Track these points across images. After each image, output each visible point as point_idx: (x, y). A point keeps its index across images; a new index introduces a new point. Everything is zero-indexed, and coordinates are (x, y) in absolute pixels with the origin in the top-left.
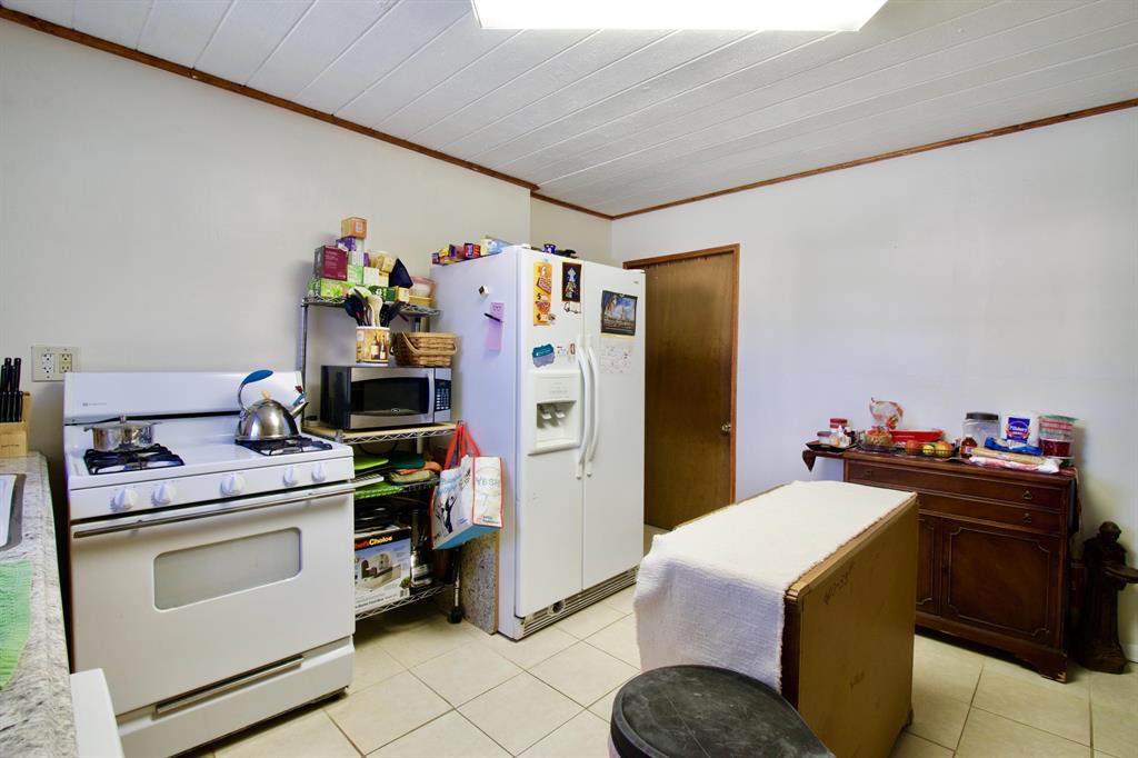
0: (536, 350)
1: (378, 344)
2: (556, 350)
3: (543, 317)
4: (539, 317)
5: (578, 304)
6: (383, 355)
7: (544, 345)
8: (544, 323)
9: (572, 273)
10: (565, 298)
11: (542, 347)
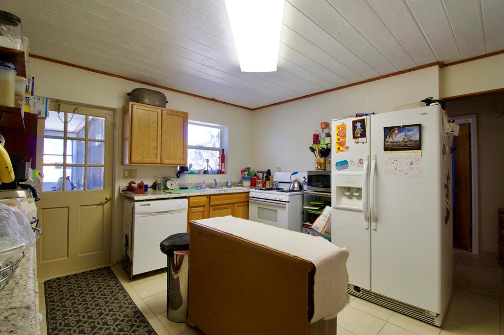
0: (337, 163)
1: (318, 163)
2: (349, 163)
3: (341, 149)
4: (339, 149)
5: (365, 139)
6: (319, 167)
7: (342, 160)
8: (342, 151)
9: (358, 125)
10: (354, 137)
11: (341, 162)
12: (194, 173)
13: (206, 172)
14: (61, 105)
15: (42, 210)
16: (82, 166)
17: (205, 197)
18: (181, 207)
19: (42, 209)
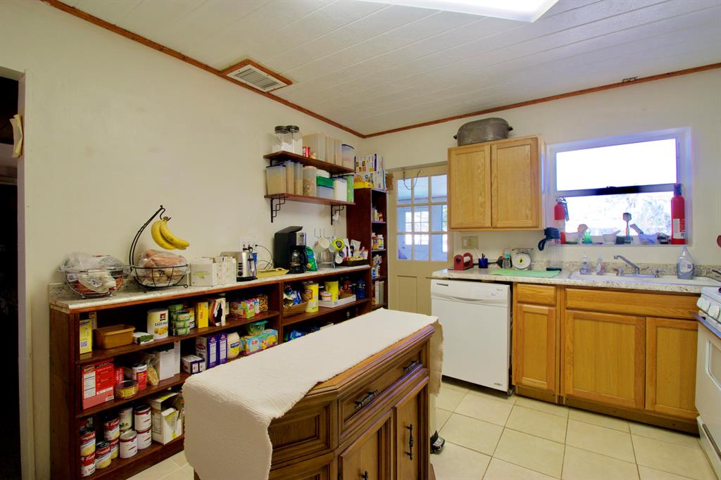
12: (591, 242)
13: (620, 241)
14: (406, 172)
15: (397, 277)
16: (418, 233)
17: (553, 287)
18: (493, 298)
19: (399, 276)
